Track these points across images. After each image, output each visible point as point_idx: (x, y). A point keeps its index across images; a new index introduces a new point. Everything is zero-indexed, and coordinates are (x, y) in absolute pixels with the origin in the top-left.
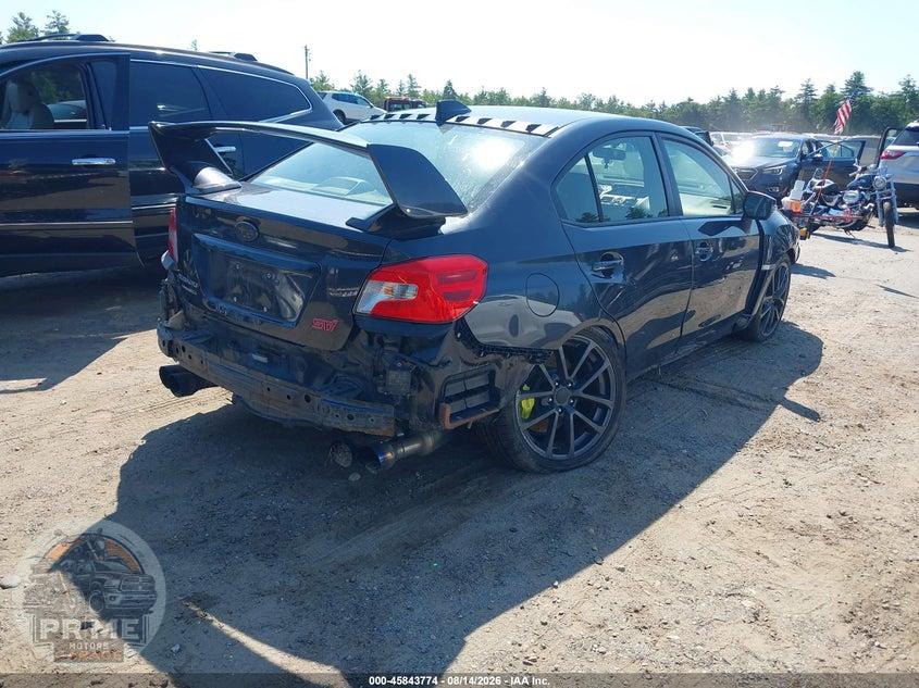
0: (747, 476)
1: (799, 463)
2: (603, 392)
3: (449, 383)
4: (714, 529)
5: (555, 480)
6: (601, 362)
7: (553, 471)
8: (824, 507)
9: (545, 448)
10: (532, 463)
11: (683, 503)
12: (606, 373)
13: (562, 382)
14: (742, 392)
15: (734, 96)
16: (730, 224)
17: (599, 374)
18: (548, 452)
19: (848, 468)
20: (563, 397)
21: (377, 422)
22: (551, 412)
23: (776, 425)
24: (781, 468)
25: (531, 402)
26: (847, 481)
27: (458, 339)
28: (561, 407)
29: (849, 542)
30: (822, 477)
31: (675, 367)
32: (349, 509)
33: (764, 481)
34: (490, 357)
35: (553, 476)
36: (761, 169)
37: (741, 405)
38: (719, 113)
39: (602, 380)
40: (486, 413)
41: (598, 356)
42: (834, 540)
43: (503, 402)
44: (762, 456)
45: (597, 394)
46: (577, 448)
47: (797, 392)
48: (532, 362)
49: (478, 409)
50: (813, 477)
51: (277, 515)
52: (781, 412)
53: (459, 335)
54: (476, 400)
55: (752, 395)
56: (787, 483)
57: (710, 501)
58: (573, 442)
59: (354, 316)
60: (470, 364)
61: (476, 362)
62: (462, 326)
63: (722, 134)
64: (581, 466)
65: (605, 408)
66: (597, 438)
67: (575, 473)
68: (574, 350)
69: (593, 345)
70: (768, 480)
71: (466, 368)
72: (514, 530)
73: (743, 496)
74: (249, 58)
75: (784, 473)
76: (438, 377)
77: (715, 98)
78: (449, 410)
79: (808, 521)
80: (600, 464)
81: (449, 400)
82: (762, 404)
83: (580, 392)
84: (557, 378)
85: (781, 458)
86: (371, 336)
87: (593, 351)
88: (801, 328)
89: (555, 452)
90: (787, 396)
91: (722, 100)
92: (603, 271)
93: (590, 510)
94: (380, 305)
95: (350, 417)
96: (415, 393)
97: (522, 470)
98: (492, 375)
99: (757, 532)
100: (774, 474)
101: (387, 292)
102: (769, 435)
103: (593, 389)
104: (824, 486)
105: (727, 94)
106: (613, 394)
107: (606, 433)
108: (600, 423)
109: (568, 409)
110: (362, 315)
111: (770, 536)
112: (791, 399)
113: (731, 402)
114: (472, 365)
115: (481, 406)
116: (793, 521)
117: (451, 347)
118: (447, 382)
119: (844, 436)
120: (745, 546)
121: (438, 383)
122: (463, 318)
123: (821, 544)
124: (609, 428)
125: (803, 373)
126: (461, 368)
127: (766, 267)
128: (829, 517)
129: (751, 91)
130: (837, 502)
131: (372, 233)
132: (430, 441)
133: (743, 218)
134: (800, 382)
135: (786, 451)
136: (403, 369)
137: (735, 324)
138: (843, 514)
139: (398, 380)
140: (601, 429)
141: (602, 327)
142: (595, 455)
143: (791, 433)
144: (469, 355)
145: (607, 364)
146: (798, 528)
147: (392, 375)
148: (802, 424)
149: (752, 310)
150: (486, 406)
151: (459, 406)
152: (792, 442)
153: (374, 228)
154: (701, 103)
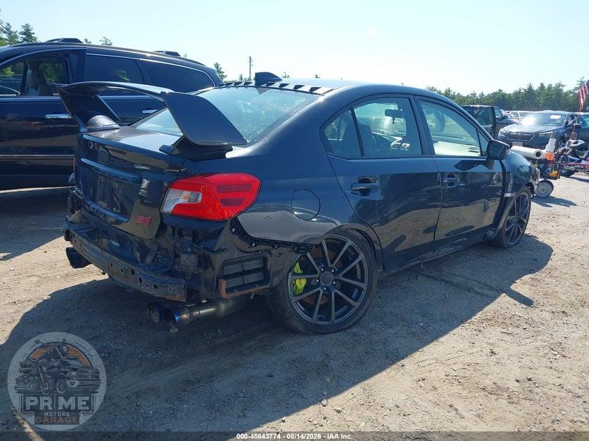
0: (464, 345)
1: (507, 338)
2: (359, 277)
3: (228, 264)
4: (422, 384)
5: (317, 340)
6: (357, 255)
7: (317, 333)
8: (517, 373)
9: (311, 315)
10: (300, 327)
11: (404, 362)
12: (361, 263)
13: (326, 268)
14: (480, 283)
15: (530, 88)
16: (479, 163)
17: (356, 262)
18: (314, 319)
19: (544, 344)
20: (328, 279)
21: (174, 291)
22: (316, 290)
23: (498, 308)
24: (492, 341)
25: (304, 282)
26: (541, 354)
27: (233, 233)
28: (326, 287)
29: (528, 402)
30: (523, 349)
31: (436, 263)
32: (160, 353)
33: (474, 350)
34: (262, 247)
35: (317, 337)
36: (537, 134)
37: (477, 293)
38: (520, 99)
39: (358, 268)
40: (258, 288)
41: (354, 251)
42: (515, 400)
43: (276, 281)
44: (480, 331)
45: (354, 278)
46: (337, 317)
47: (522, 286)
48: (297, 252)
49: (252, 285)
50: (515, 349)
51: (109, 354)
52: (504, 299)
53: (233, 230)
54: (253, 278)
55: (488, 286)
56: (492, 352)
57: (427, 363)
58: (334, 314)
59: (161, 214)
60: (244, 252)
61: (249, 250)
62: (236, 224)
63: (519, 112)
64: (338, 331)
65: (360, 289)
66: (353, 310)
67: (333, 335)
68: (335, 245)
69: (349, 243)
70: (480, 349)
71: (241, 254)
72: (270, 376)
73: (454, 361)
74: (176, 54)
75: (492, 344)
76: (218, 260)
77: (517, 89)
78: (224, 285)
79: (499, 383)
80: (355, 330)
81: (227, 277)
82: (493, 293)
83: (340, 276)
84: (323, 265)
85: (494, 333)
86: (174, 229)
87: (350, 247)
88: (540, 240)
89: (320, 319)
90: (513, 287)
91: (523, 91)
92: (361, 190)
93: (333, 364)
94: (178, 206)
95: (156, 287)
96: (201, 271)
97: (295, 332)
98: (265, 260)
99: (456, 388)
100: (485, 345)
101: (185, 198)
102: (490, 315)
103: (351, 274)
104: (520, 357)
105: (526, 87)
106: (366, 279)
107: (360, 307)
108: (356, 300)
109: (331, 288)
110: (166, 214)
111: (465, 393)
112: (516, 290)
113: (469, 290)
114: (247, 252)
115: (256, 283)
116: (488, 382)
117: (227, 238)
118: (226, 264)
119: (549, 319)
120: (442, 399)
121: (218, 265)
122: (236, 218)
123: (503, 402)
124: (364, 302)
125: (532, 271)
126: (237, 255)
127: (508, 195)
128: (518, 381)
129: (542, 85)
130: (528, 370)
131: (175, 156)
132: (223, 307)
133: (487, 159)
134: (526, 277)
135: (499, 328)
136: (193, 253)
137: (485, 235)
138: (530, 380)
139: (188, 261)
140: (356, 305)
141: (357, 230)
142: (351, 323)
143: (508, 315)
144: (244, 245)
145: (361, 257)
146: (490, 388)
147: (184, 257)
148: (518, 309)
149: (498, 225)
150: (260, 283)
151: (237, 282)
152: (505, 321)
153: (177, 152)
154: (508, 93)
